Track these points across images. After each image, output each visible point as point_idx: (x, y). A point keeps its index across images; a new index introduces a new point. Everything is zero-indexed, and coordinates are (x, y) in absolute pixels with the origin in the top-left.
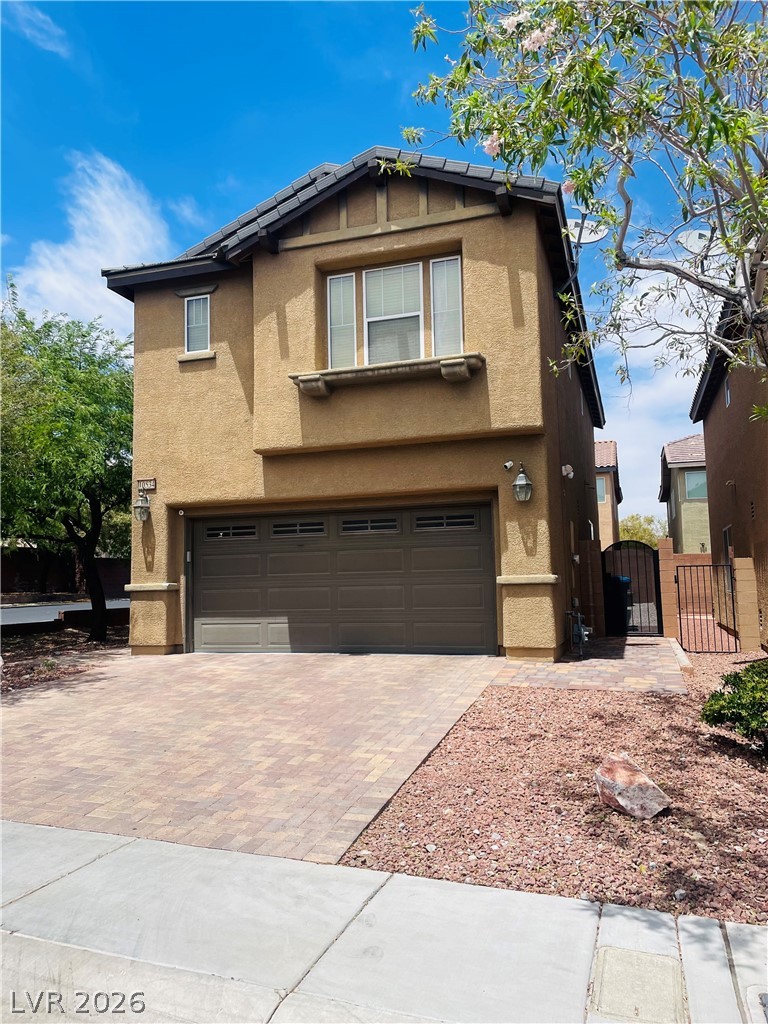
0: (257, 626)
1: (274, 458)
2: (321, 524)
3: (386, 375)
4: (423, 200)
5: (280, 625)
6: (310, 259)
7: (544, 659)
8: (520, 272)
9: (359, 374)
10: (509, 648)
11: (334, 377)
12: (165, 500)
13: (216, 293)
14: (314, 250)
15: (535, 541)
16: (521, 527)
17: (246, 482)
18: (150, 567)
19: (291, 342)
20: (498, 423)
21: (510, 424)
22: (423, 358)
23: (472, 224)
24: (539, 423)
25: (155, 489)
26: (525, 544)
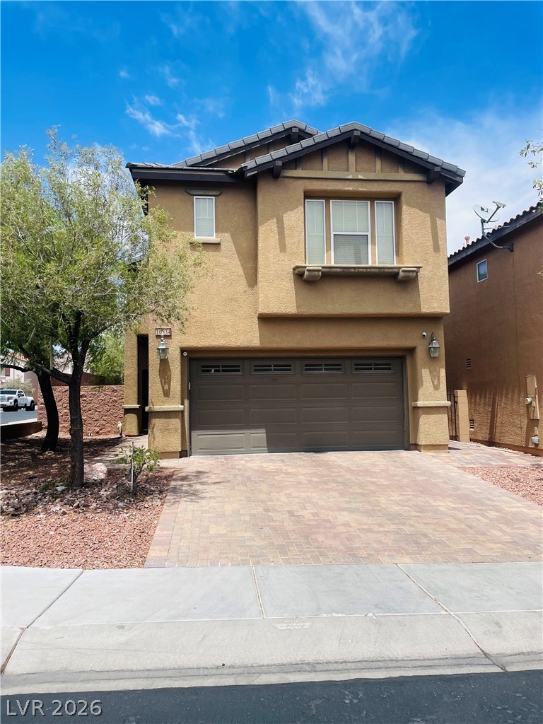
0: (242, 435)
1: (267, 320)
2: (290, 366)
3: (362, 272)
4: (378, 164)
5: (260, 435)
6: (302, 186)
7: (444, 451)
8: (437, 219)
9: (345, 270)
10: (424, 445)
11: (328, 270)
12: (180, 345)
13: (220, 197)
14: (304, 181)
15: (439, 381)
16: (431, 372)
17: (247, 335)
18: (166, 394)
19: (288, 241)
20: (426, 308)
21: (432, 311)
22: (370, 264)
23: (408, 184)
24: (448, 311)
25: (170, 336)
26: (433, 383)
